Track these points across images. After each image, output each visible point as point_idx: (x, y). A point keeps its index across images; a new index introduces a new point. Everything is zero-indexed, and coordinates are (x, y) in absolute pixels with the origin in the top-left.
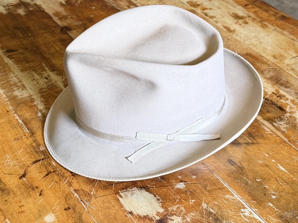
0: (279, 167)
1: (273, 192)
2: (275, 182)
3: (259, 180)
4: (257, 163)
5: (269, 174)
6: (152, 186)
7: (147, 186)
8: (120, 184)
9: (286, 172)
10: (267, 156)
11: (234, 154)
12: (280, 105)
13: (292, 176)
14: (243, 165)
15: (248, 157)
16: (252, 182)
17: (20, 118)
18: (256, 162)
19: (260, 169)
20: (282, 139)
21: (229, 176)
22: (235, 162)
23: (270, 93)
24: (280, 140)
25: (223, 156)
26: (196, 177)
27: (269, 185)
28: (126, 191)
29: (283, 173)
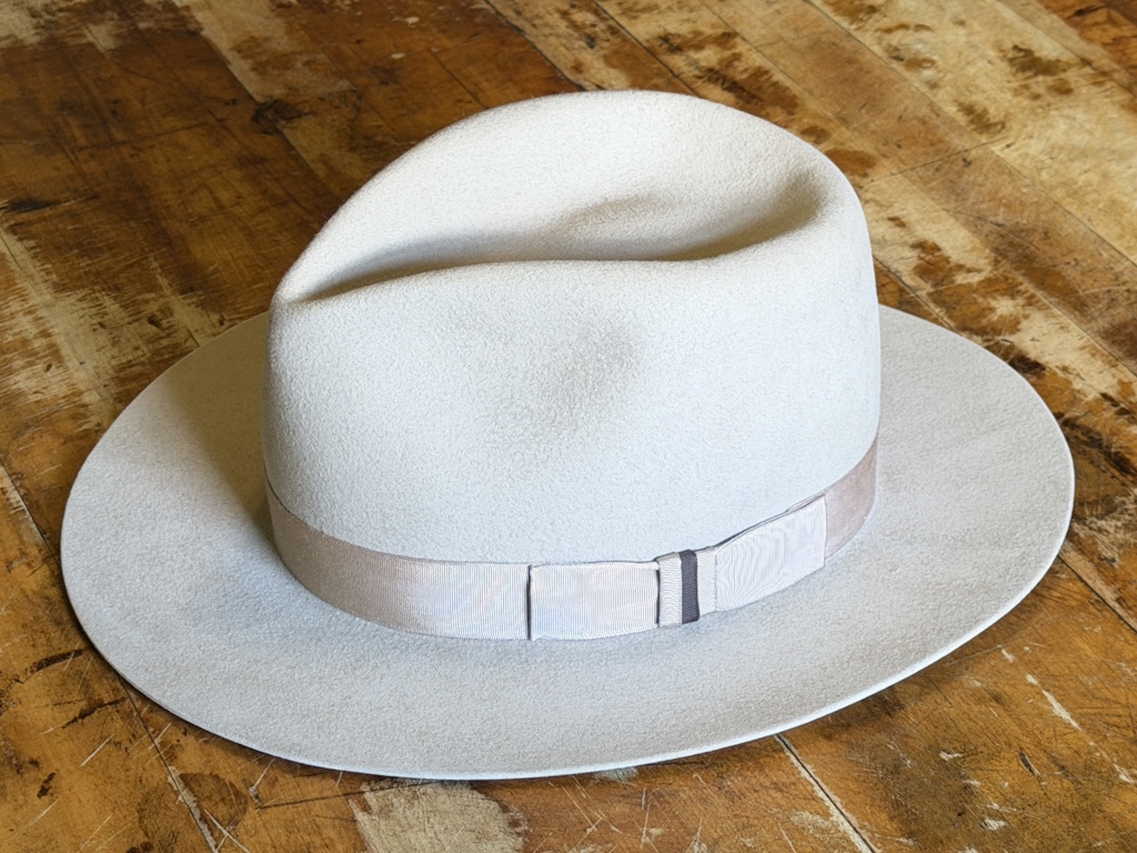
0: (1048, 703)
1: (996, 806)
2: (1016, 765)
3: (951, 756)
4: (961, 685)
5: (1000, 731)
9: (1074, 724)
10: (1010, 657)
12: (1121, 447)
13: (1092, 744)
16: (919, 762)
17: (18, 484)
18: (956, 681)
19: (965, 713)
20: (1093, 591)
23: (1092, 395)
24: (1084, 595)
27: (988, 779)
29: (1060, 728)
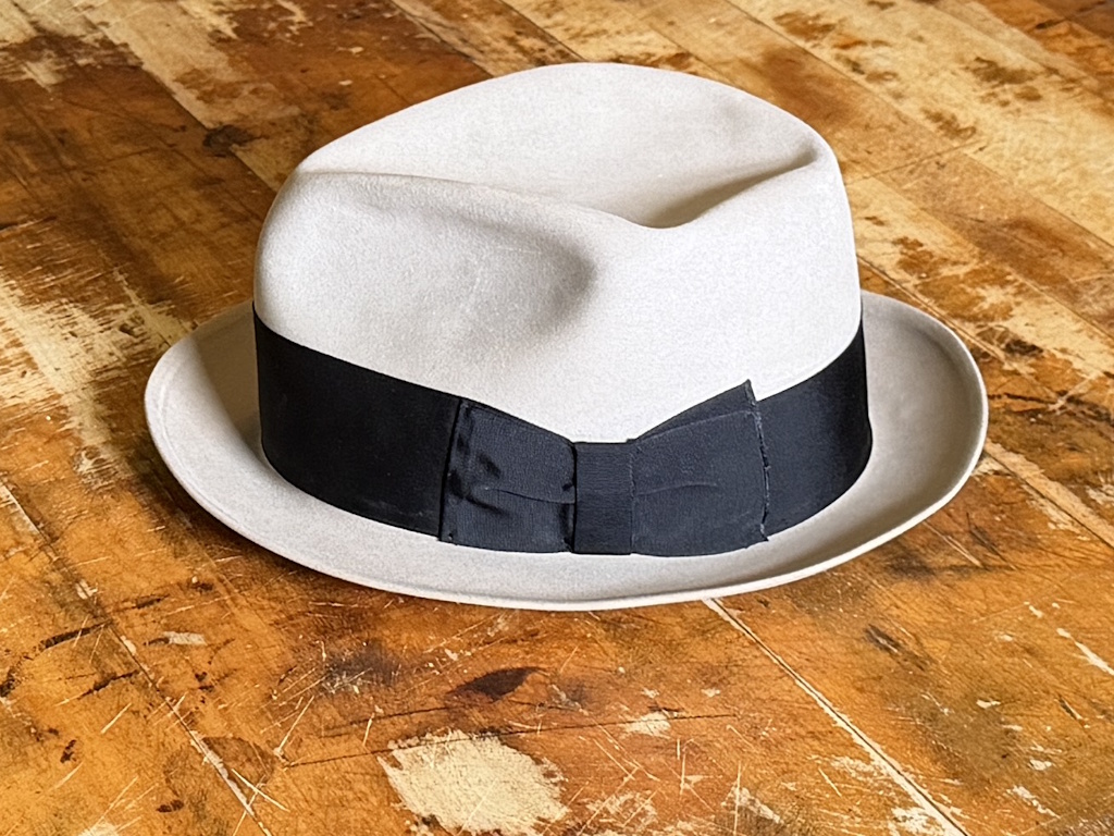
0: (1083, 654)
2: (1057, 711)
3: (988, 704)
4: (992, 639)
5: (1036, 681)
6: (528, 727)
7: (510, 727)
8: (395, 718)
9: (1112, 673)
11: (898, 607)
14: (926, 650)
15: (957, 618)
18: (985, 636)
19: (998, 665)
21: (861, 690)
22: (894, 637)
25: (847, 616)
26: (718, 692)
28: (418, 745)
